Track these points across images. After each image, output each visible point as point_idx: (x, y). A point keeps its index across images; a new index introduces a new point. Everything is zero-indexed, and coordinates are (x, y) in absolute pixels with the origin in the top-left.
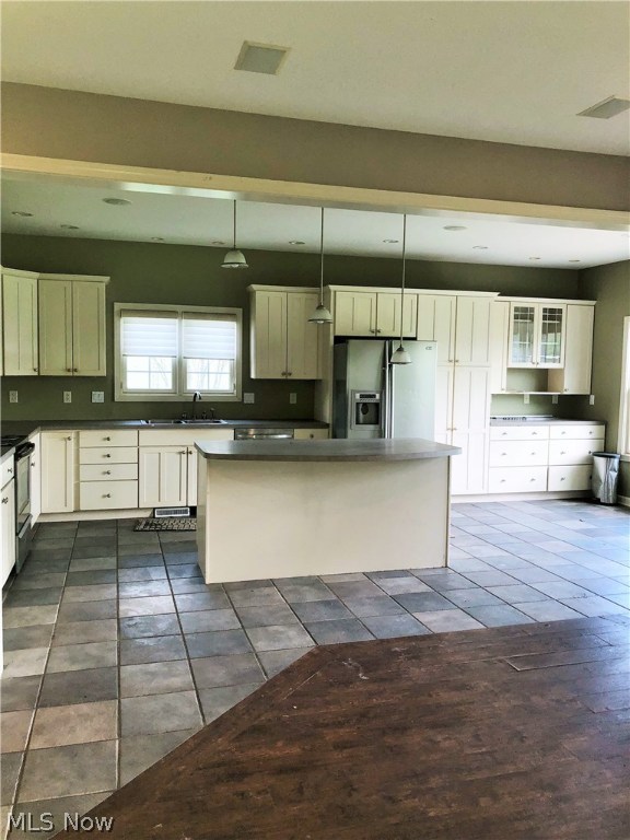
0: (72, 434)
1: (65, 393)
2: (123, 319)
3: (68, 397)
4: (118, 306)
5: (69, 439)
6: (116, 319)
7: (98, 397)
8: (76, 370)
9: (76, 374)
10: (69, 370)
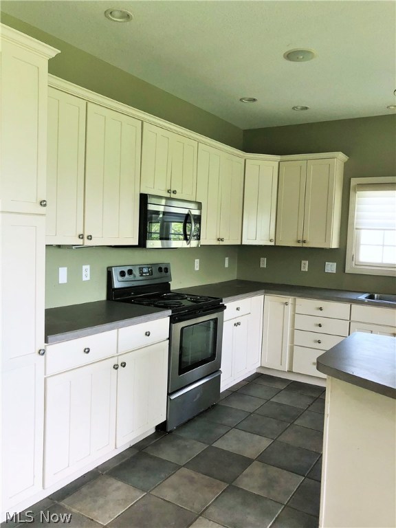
0: (290, 299)
1: (303, 262)
2: (359, 193)
3: (305, 266)
4: (354, 181)
5: (286, 304)
6: (352, 193)
7: (331, 267)
8: (304, 242)
9: (305, 245)
10: (299, 242)
